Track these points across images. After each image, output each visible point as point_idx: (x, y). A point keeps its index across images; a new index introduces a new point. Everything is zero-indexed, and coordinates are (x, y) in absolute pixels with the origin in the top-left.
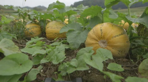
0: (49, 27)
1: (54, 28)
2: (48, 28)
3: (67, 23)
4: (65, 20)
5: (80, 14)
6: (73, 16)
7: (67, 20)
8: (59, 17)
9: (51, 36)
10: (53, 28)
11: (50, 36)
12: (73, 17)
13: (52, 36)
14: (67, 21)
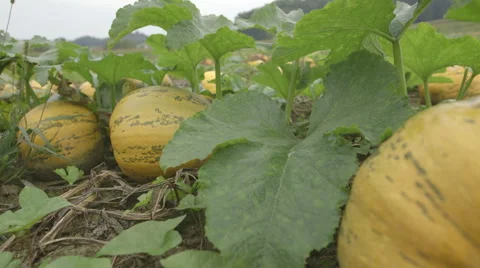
0: (121, 120)
1: (146, 124)
2: (117, 122)
3: (213, 89)
4: (202, 77)
5: (270, 48)
6: (235, 57)
7: (210, 75)
8: (175, 68)
9: (136, 163)
10: (142, 121)
11: (132, 161)
12: (233, 62)
13: (142, 164)
14: (212, 81)
